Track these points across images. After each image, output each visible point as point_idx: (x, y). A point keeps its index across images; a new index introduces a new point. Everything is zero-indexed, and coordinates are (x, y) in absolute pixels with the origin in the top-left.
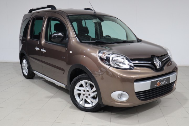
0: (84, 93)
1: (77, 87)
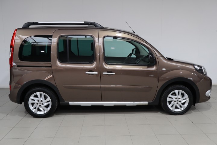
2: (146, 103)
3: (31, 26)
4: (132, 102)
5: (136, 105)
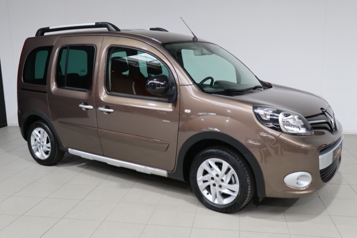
0: (213, 182)
1: (200, 178)
2: (163, 173)
3: (46, 34)
5: (149, 173)
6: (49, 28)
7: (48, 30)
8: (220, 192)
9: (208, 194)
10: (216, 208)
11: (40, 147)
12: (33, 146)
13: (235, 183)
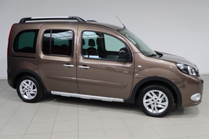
0: (153, 102)
1: (145, 101)
2: (121, 100)
4: (108, 98)
5: (111, 101)
6: (31, 18)
7: (30, 19)
8: (157, 107)
9: (149, 109)
10: (155, 115)
11: (27, 92)
12: (21, 91)
13: (165, 101)
